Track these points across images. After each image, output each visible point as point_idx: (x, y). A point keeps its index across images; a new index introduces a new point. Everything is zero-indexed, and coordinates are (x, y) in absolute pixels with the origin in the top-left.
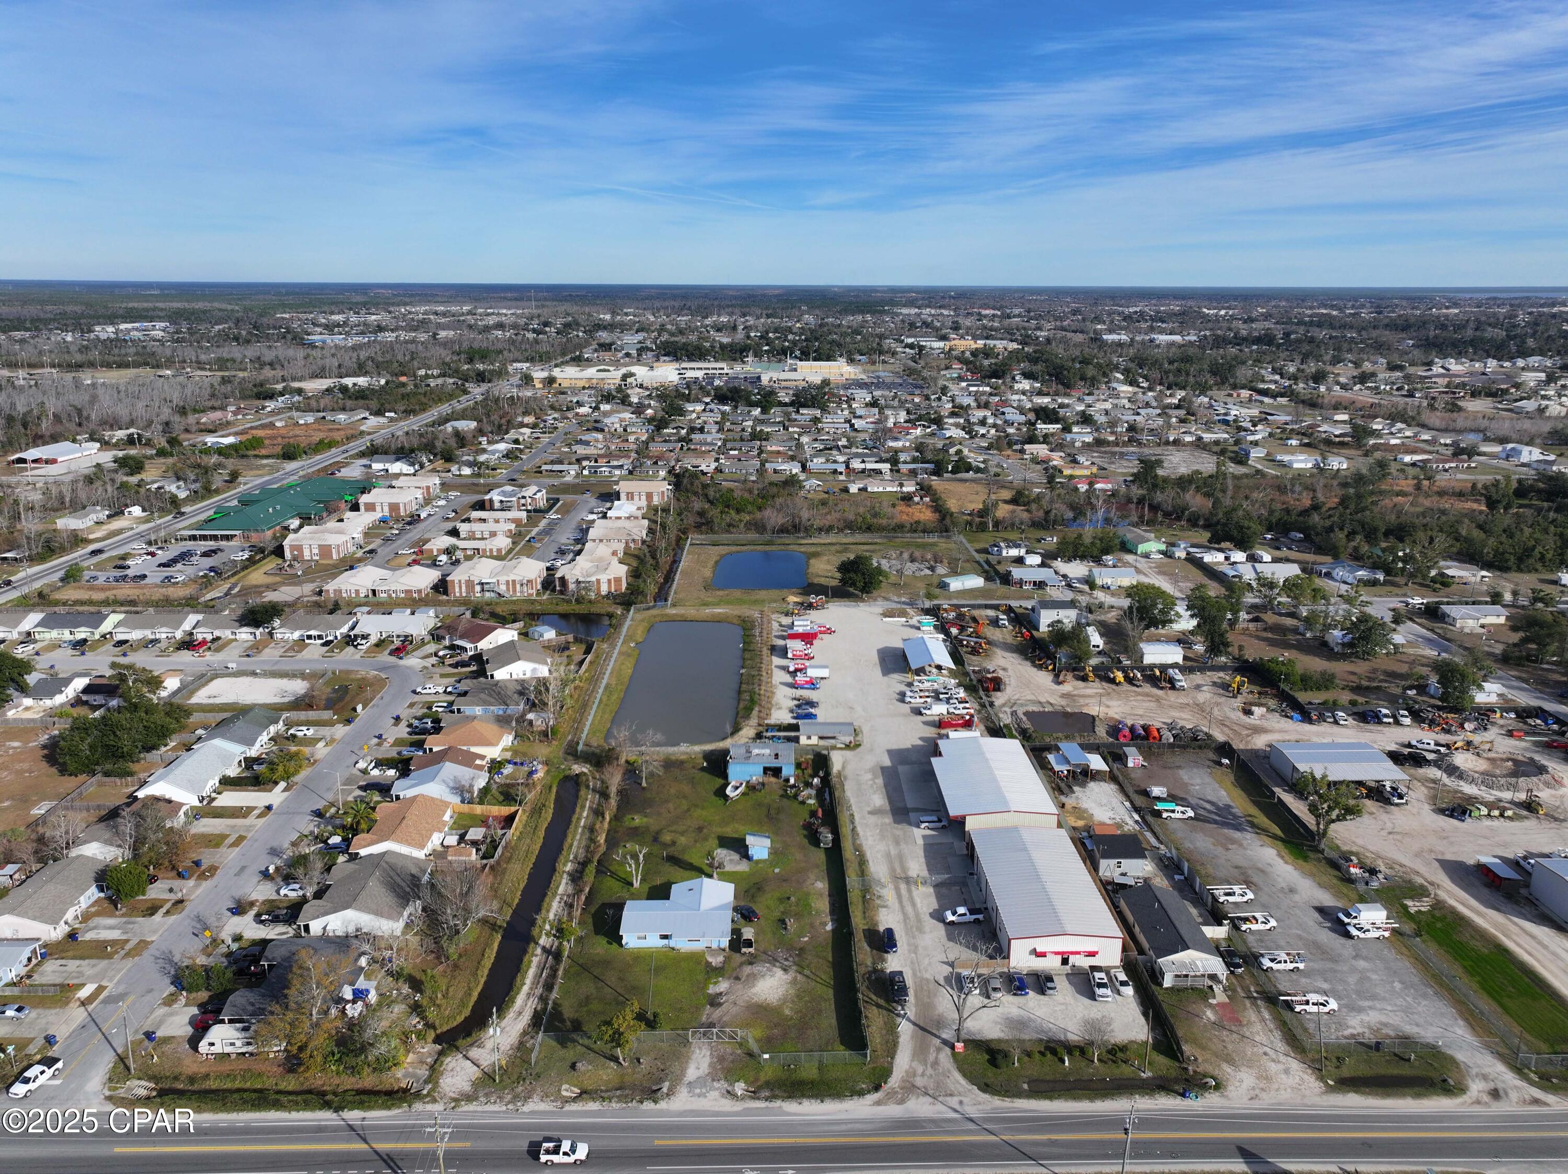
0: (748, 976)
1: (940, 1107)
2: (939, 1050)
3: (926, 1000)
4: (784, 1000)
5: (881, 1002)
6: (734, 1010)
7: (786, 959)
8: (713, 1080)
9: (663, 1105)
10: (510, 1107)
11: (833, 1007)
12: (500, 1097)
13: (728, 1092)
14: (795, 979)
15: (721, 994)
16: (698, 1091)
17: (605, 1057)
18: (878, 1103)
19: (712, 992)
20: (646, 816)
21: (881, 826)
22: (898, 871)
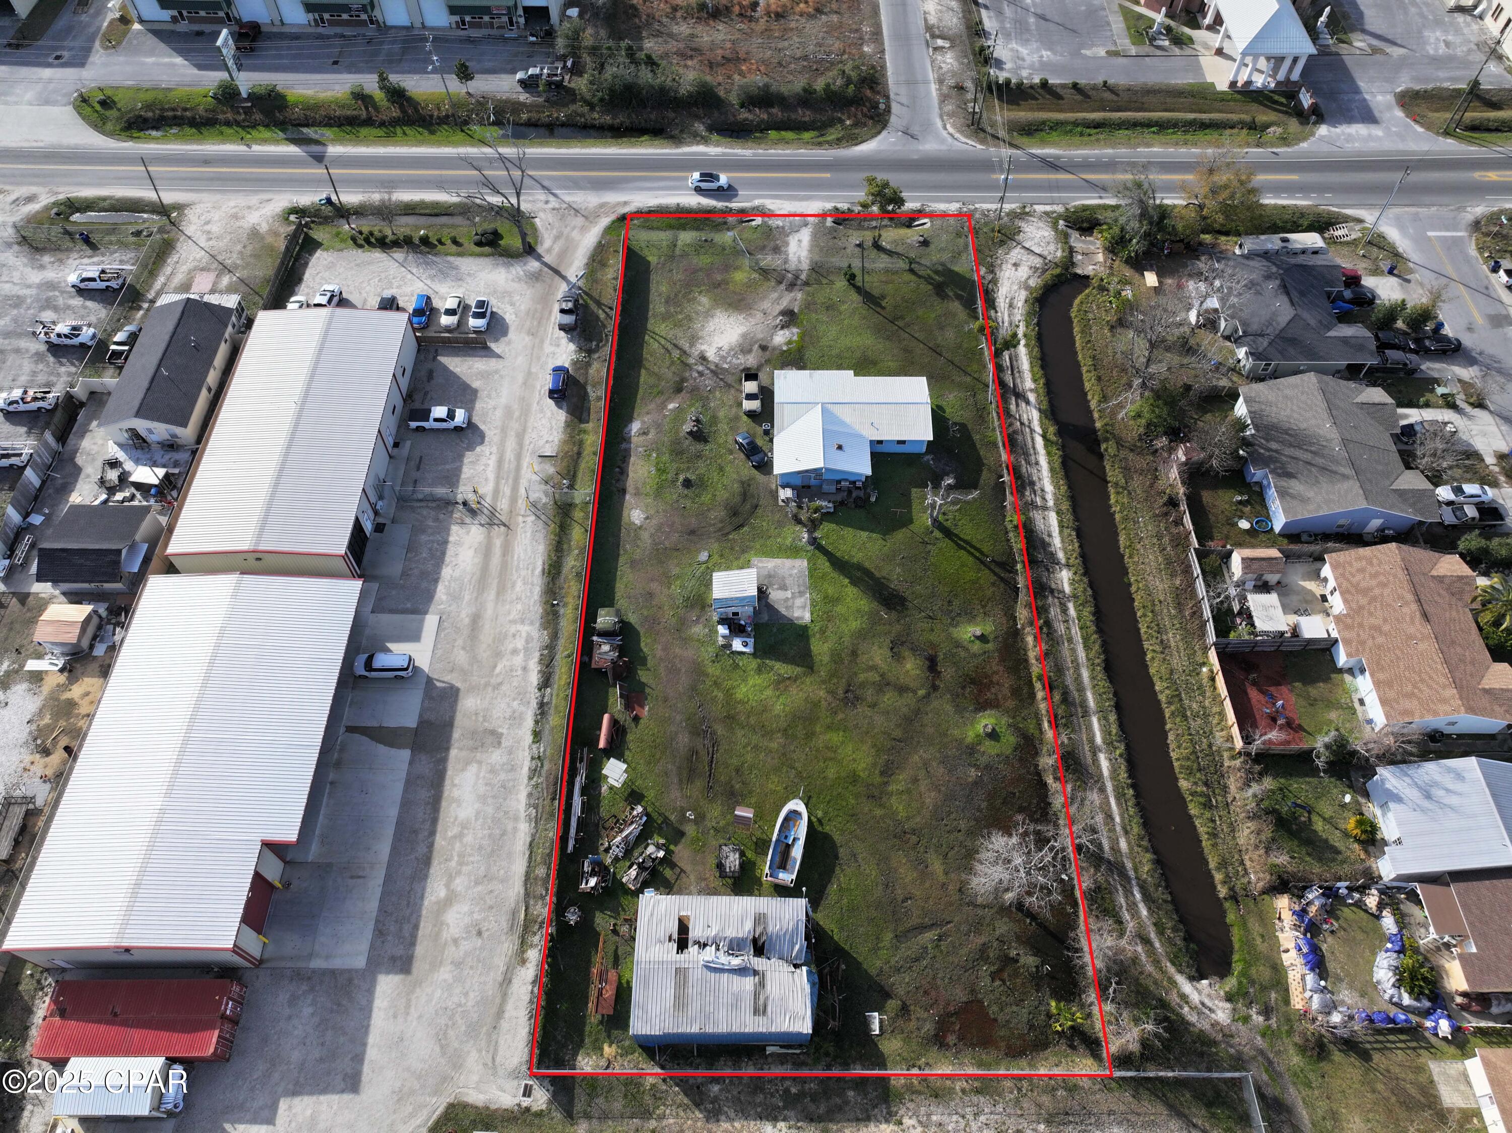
0: (750, 351)
1: (568, 199)
2: (549, 251)
3: (539, 307)
4: (708, 314)
5: (593, 306)
6: (766, 305)
7: (701, 374)
8: (783, 228)
9: (829, 206)
10: (971, 207)
11: (651, 307)
12: (986, 216)
13: (767, 216)
14: (692, 345)
15: (782, 328)
16: (797, 218)
17: (897, 254)
18: (626, 203)
19: (795, 330)
20: (971, 750)
21: (487, 685)
22: (498, 542)
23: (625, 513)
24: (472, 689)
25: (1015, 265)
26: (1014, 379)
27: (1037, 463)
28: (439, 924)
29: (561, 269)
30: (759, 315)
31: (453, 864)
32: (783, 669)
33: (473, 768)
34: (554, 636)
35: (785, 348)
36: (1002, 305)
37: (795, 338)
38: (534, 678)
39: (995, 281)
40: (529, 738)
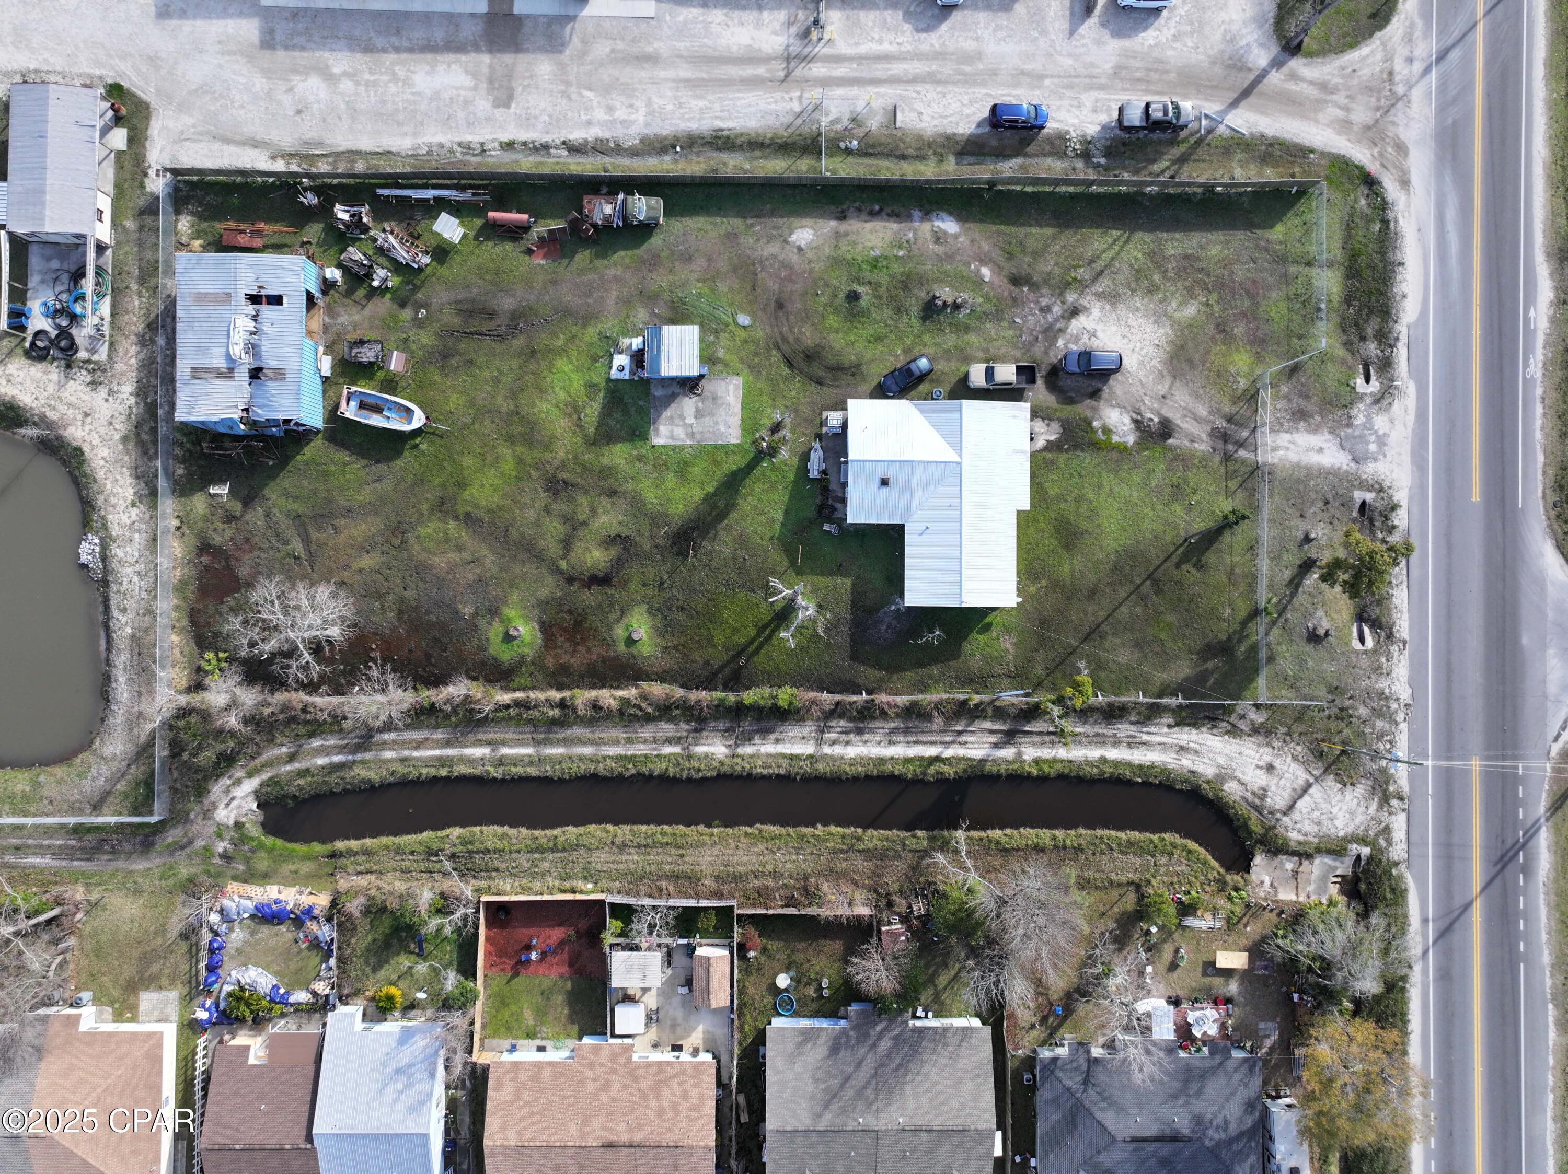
1: (1416, 94)
2: (1294, 77)
3: (1172, 76)
4: (1159, 317)
5: (1176, 152)
7: (1046, 310)
8: (1349, 425)
9: (1401, 496)
10: (1400, 717)
11: (1177, 235)
12: (1380, 737)
13: (1377, 401)
14: (1100, 296)
15: (1136, 422)
16: (1373, 447)
17: (1293, 595)
18: (1405, 183)
19: (1131, 440)
20: (494, 612)
21: (568, 83)
22: (761, 71)
23: (808, 222)
24: (562, 66)
25: (1270, 768)
26: (1040, 733)
27: (891, 743)
28: (305, 72)
29: (1252, 99)
30: (1162, 389)
31: (367, 76)
32: (592, 411)
33: (468, 82)
34: (634, 153)
35: (1095, 424)
36: (1185, 737)
37: (1115, 439)
38: (577, 135)
39: (1234, 732)
40: (505, 138)
